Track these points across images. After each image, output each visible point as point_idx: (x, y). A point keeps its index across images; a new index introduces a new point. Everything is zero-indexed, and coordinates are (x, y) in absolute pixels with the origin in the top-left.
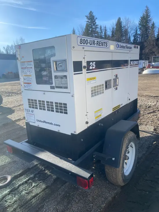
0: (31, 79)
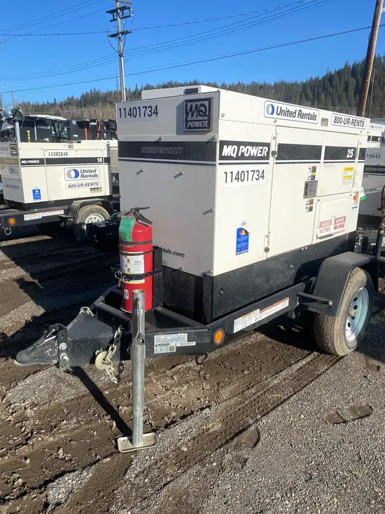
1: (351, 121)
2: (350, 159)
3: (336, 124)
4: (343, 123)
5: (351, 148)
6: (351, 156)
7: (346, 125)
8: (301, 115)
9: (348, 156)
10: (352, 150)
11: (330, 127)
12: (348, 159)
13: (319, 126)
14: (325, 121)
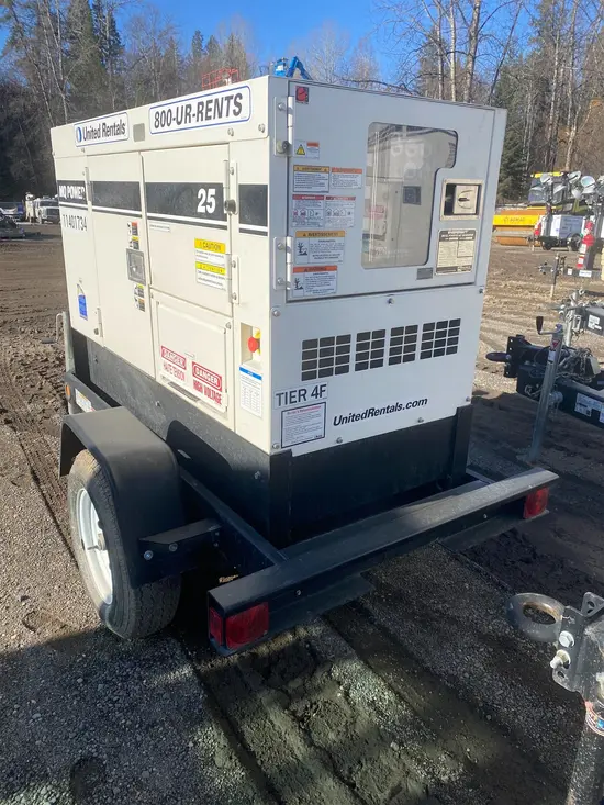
0: (342, 247)
1: (194, 111)
2: (207, 215)
3: (160, 129)
4: (174, 123)
5: (207, 186)
6: (211, 210)
7: (183, 125)
8: (107, 131)
9: (201, 209)
10: (212, 191)
11: (151, 140)
12: (200, 215)
13: (133, 145)
14: (139, 131)
